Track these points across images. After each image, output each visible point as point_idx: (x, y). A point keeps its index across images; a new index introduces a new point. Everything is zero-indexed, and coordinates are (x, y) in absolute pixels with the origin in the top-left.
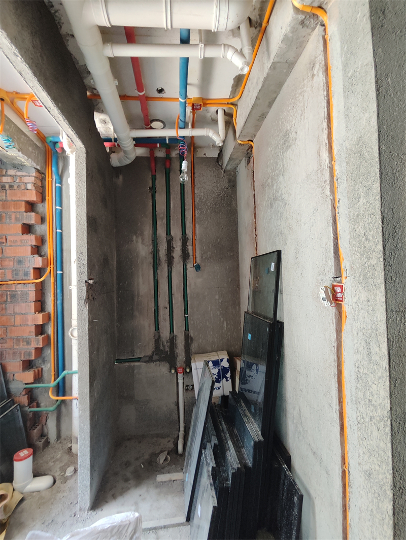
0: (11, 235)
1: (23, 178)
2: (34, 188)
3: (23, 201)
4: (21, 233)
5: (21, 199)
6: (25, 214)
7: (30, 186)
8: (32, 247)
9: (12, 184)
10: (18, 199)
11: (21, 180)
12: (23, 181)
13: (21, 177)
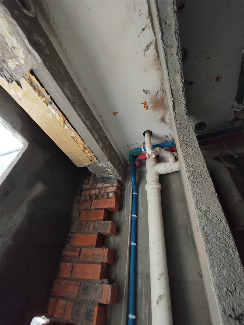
0: (85, 247)
1: (107, 189)
2: (114, 197)
3: (103, 209)
4: (94, 244)
5: (102, 207)
6: (102, 222)
7: (111, 195)
8: (103, 266)
9: (98, 195)
10: (100, 207)
11: (105, 191)
12: (107, 191)
13: (105, 188)
